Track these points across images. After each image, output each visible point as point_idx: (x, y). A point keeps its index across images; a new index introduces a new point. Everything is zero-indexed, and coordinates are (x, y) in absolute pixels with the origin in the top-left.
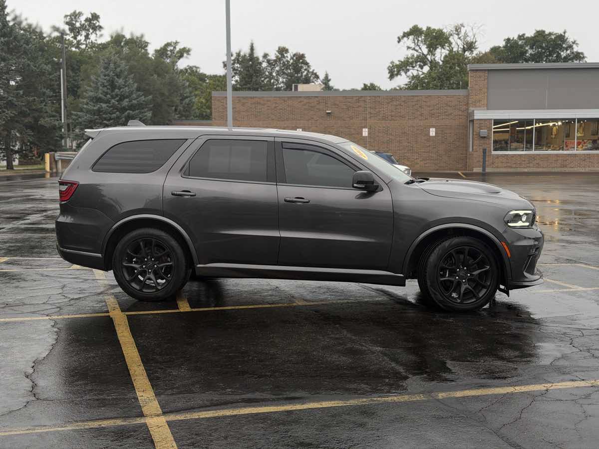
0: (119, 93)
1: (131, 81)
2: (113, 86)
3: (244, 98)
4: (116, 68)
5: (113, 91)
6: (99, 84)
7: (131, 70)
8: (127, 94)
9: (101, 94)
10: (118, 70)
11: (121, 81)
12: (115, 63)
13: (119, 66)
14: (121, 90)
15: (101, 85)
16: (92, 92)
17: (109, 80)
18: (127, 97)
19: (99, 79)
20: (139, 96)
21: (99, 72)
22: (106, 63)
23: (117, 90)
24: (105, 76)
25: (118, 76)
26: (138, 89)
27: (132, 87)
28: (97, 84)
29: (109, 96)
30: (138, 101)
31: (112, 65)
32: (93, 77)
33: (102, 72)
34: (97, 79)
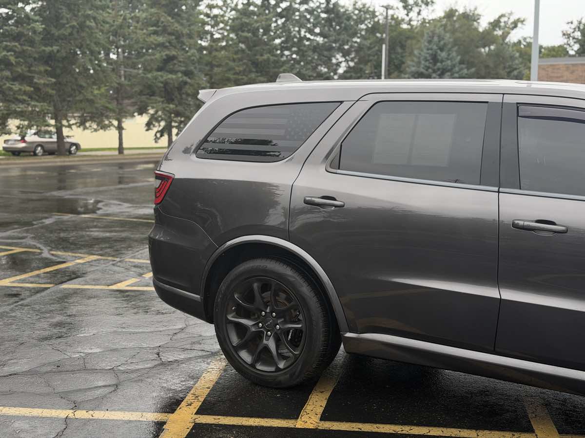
0: (441, 67)
1: (454, 54)
2: (435, 59)
3: (573, 65)
4: (439, 41)
5: (435, 65)
6: (422, 58)
7: (456, 43)
8: (449, 68)
9: (423, 68)
10: (442, 43)
11: (444, 55)
12: (439, 36)
13: (443, 39)
14: (443, 64)
15: (423, 60)
16: (414, 66)
17: (432, 55)
18: (449, 71)
19: (422, 53)
20: (461, 69)
21: (423, 46)
22: (430, 37)
23: (439, 64)
24: (428, 49)
25: (442, 49)
26: (461, 62)
27: (455, 60)
28: (419, 58)
29: (430, 70)
30: (459, 74)
31: (436, 39)
32: (416, 52)
33: (425, 46)
34: (420, 54)
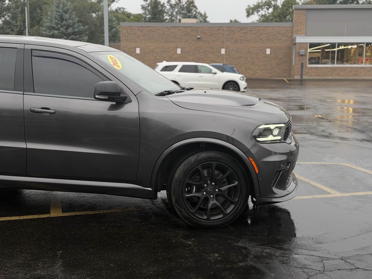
0: (66, 24)
1: (74, 16)
2: (62, 19)
3: (142, 27)
4: (64, 7)
5: (62, 22)
6: (53, 17)
7: (74, 9)
8: (71, 24)
9: (55, 24)
10: (65, 8)
11: (67, 16)
12: (63, 4)
13: (66, 6)
14: (68, 22)
15: (54, 18)
16: (48, 22)
17: (60, 15)
18: (71, 27)
19: (53, 14)
20: (80, 26)
21: (53, 9)
22: (57, 4)
23: (64, 22)
24: (57, 12)
25: (66, 12)
26: (79, 22)
27: (75, 19)
28: (51, 17)
29: (59, 26)
30: (78, 29)
31: (61, 5)
32: (49, 13)
33: (55, 10)
34: (52, 15)
